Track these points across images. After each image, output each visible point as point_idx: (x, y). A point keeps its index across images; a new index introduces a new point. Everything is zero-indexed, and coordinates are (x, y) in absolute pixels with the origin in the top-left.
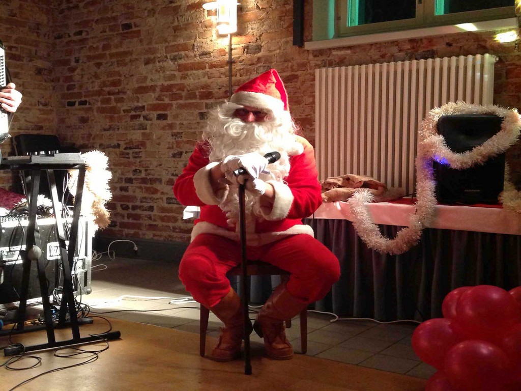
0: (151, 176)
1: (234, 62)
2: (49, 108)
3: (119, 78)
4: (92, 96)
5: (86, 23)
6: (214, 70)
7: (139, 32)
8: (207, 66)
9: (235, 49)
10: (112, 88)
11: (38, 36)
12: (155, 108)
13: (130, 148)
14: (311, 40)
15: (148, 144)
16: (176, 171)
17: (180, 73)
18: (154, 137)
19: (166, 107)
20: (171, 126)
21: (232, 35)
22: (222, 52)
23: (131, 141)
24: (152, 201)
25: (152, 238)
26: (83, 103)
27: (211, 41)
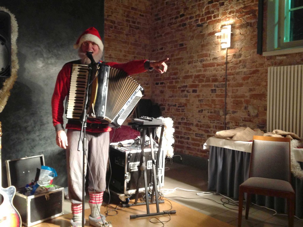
0: (188, 122)
1: (228, 63)
2: (148, 86)
3: (177, 71)
4: (166, 80)
5: (164, 44)
6: (219, 67)
7: (186, 48)
8: (216, 65)
9: (229, 56)
10: (174, 76)
11: (146, 51)
12: (192, 86)
13: (181, 107)
14: (266, 51)
15: (188, 106)
16: (200, 120)
17: (204, 69)
18: (191, 101)
19: (196, 86)
20: (198, 96)
21: (228, 48)
22: (223, 57)
23: (181, 103)
24: (189, 134)
25: (188, 154)
26: (162, 83)
27: (218, 52)
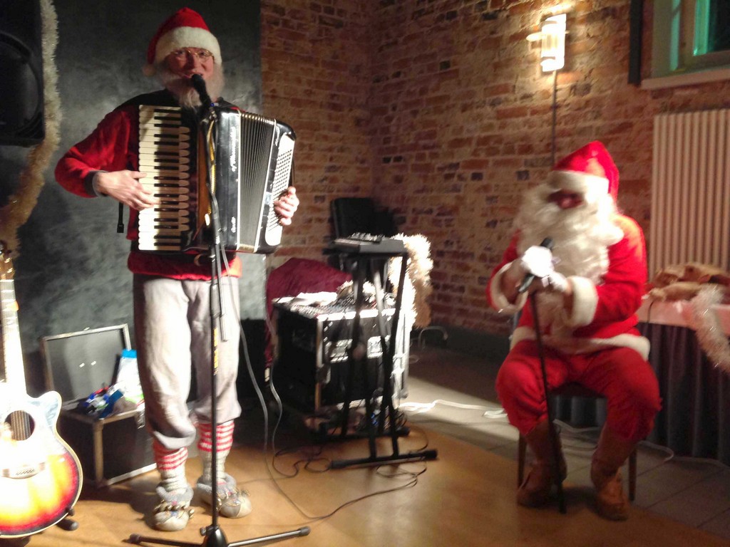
0: (461, 250)
1: (559, 107)
2: (366, 165)
3: (434, 128)
4: (407, 150)
5: (404, 63)
6: (535, 117)
7: (457, 71)
8: (529, 112)
9: (561, 89)
10: (427, 141)
11: (358, 81)
12: (470, 165)
13: (443, 214)
14: (649, 76)
15: (461, 209)
16: (490, 245)
17: (499, 122)
18: (468, 201)
19: (482, 164)
20: (486, 188)
21: (558, 72)
22: (545, 93)
23: (444, 206)
24: (464, 280)
25: (462, 326)
26: (398, 159)
27: (534, 80)
